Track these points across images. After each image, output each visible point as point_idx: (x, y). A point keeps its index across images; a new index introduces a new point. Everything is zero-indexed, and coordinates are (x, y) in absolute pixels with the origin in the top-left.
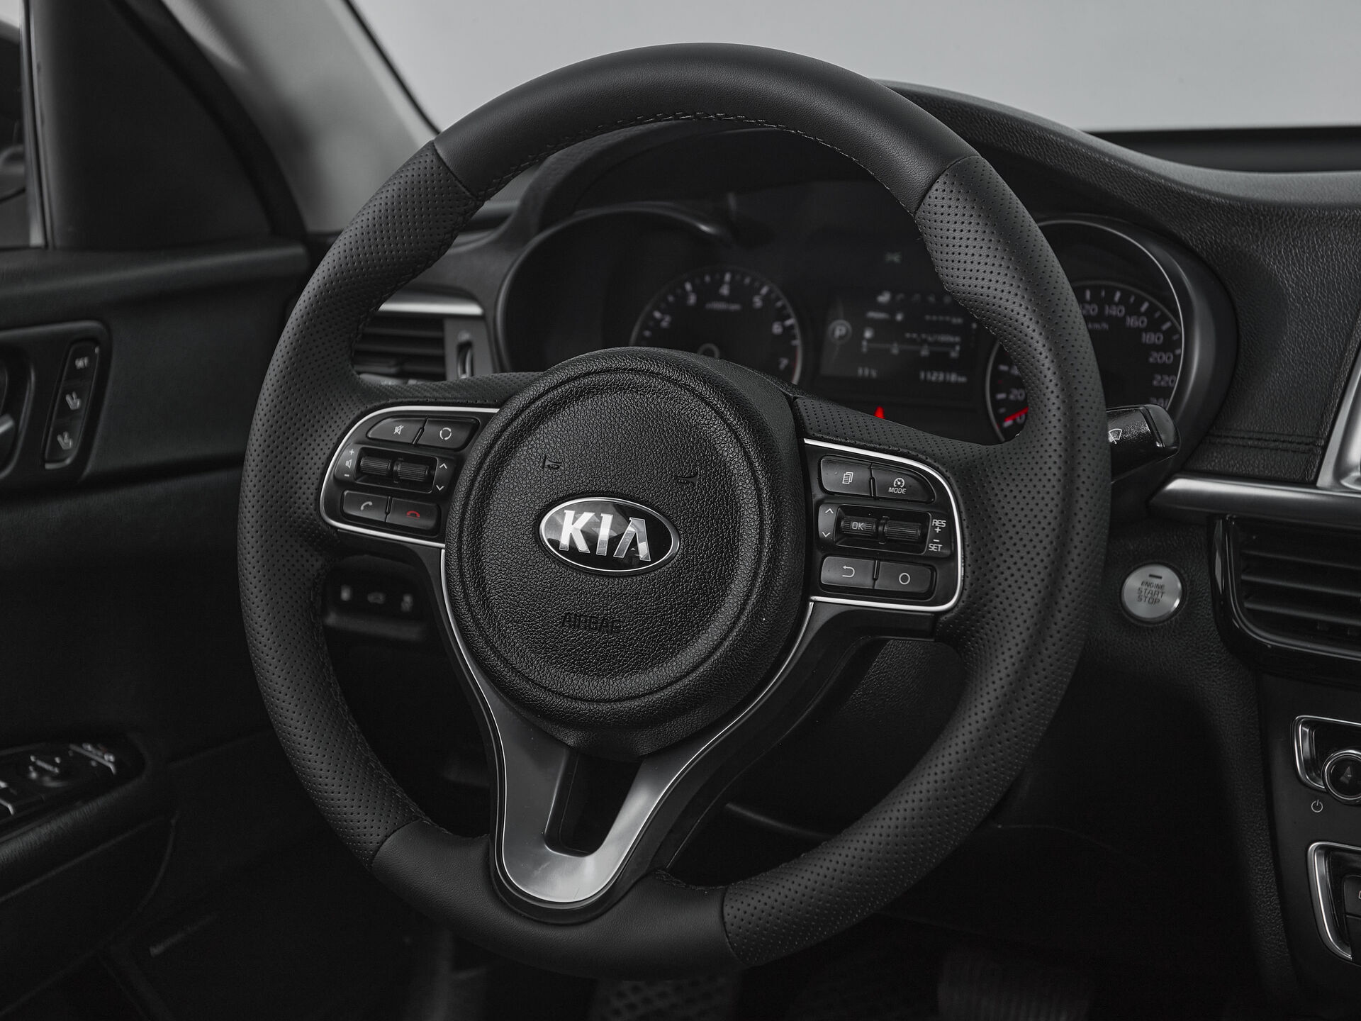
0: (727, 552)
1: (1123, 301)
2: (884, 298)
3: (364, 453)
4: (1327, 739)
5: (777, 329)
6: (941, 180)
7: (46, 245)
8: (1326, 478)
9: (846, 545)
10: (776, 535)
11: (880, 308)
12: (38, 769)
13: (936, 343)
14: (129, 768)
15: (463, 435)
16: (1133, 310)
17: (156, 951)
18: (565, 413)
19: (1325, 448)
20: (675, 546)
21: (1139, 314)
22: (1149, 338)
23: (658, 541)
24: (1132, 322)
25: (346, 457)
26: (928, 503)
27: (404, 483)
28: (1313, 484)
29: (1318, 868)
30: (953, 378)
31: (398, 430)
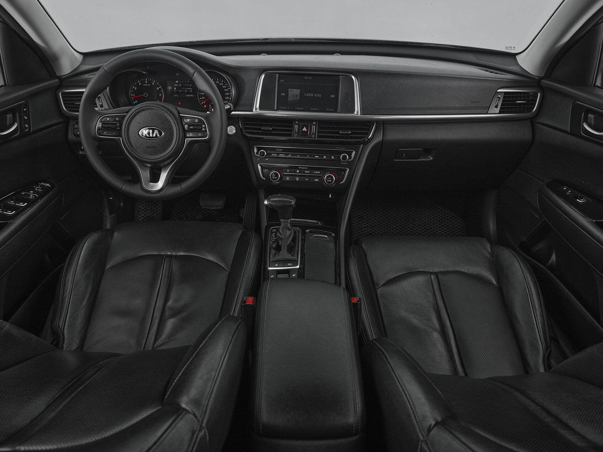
0: (172, 134)
1: (219, 80)
2: (177, 82)
3: (103, 124)
4: (259, 149)
5: (158, 89)
6: (196, 73)
7: (5, 85)
8: (254, 110)
9: (190, 131)
10: (179, 130)
11: (176, 84)
12: (37, 188)
13: (188, 90)
14: (53, 186)
15: (121, 119)
16: (220, 82)
17: (62, 218)
18: (140, 114)
19: (253, 105)
20: (163, 134)
21: (222, 83)
22: (224, 87)
23: (161, 134)
24: (220, 84)
25: (99, 125)
26: (201, 123)
27: (111, 128)
28: (252, 111)
29: (259, 167)
30: (192, 96)
31: (108, 119)
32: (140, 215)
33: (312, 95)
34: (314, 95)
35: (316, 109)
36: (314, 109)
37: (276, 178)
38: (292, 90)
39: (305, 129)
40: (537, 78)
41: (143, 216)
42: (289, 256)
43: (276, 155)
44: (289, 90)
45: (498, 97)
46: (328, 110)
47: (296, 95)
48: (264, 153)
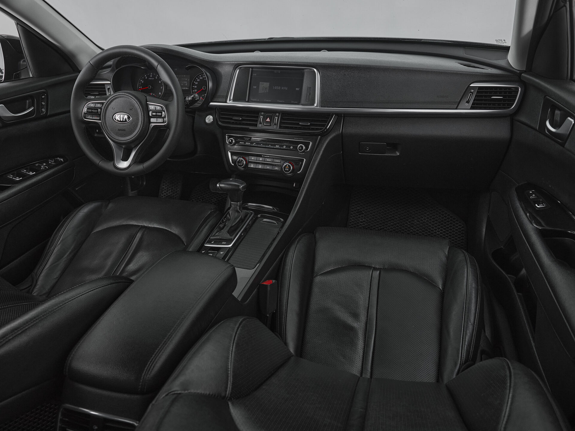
0: (138, 119)
3: (88, 109)
5: (160, 82)
6: (159, 65)
7: (33, 77)
8: (228, 101)
9: (154, 117)
10: (144, 116)
12: (50, 161)
14: (65, 162)
15: (102, 105)
17: (77, 189)
18: (114, 101)
19: (228, 96)
20: (131, 119)
23: (129, 118)
25: (85, 110)
26: (162, 110)
27: (94, 113)
28: (226, 102)
29: (230, 154)
31: (92, 105)
33: (279, 88)
34: (281, 88)
35: (282, 101)
36: (281, 101)
37: (242, 164)
38: (263, 83)
39: (268, 120)
40: (519, 72)
42: (228, 236)
43: (243, 143)
44: (260, 83)
45: (471, 92)
46: (292, 102)
47: (266, 88)
48: (232, 141)
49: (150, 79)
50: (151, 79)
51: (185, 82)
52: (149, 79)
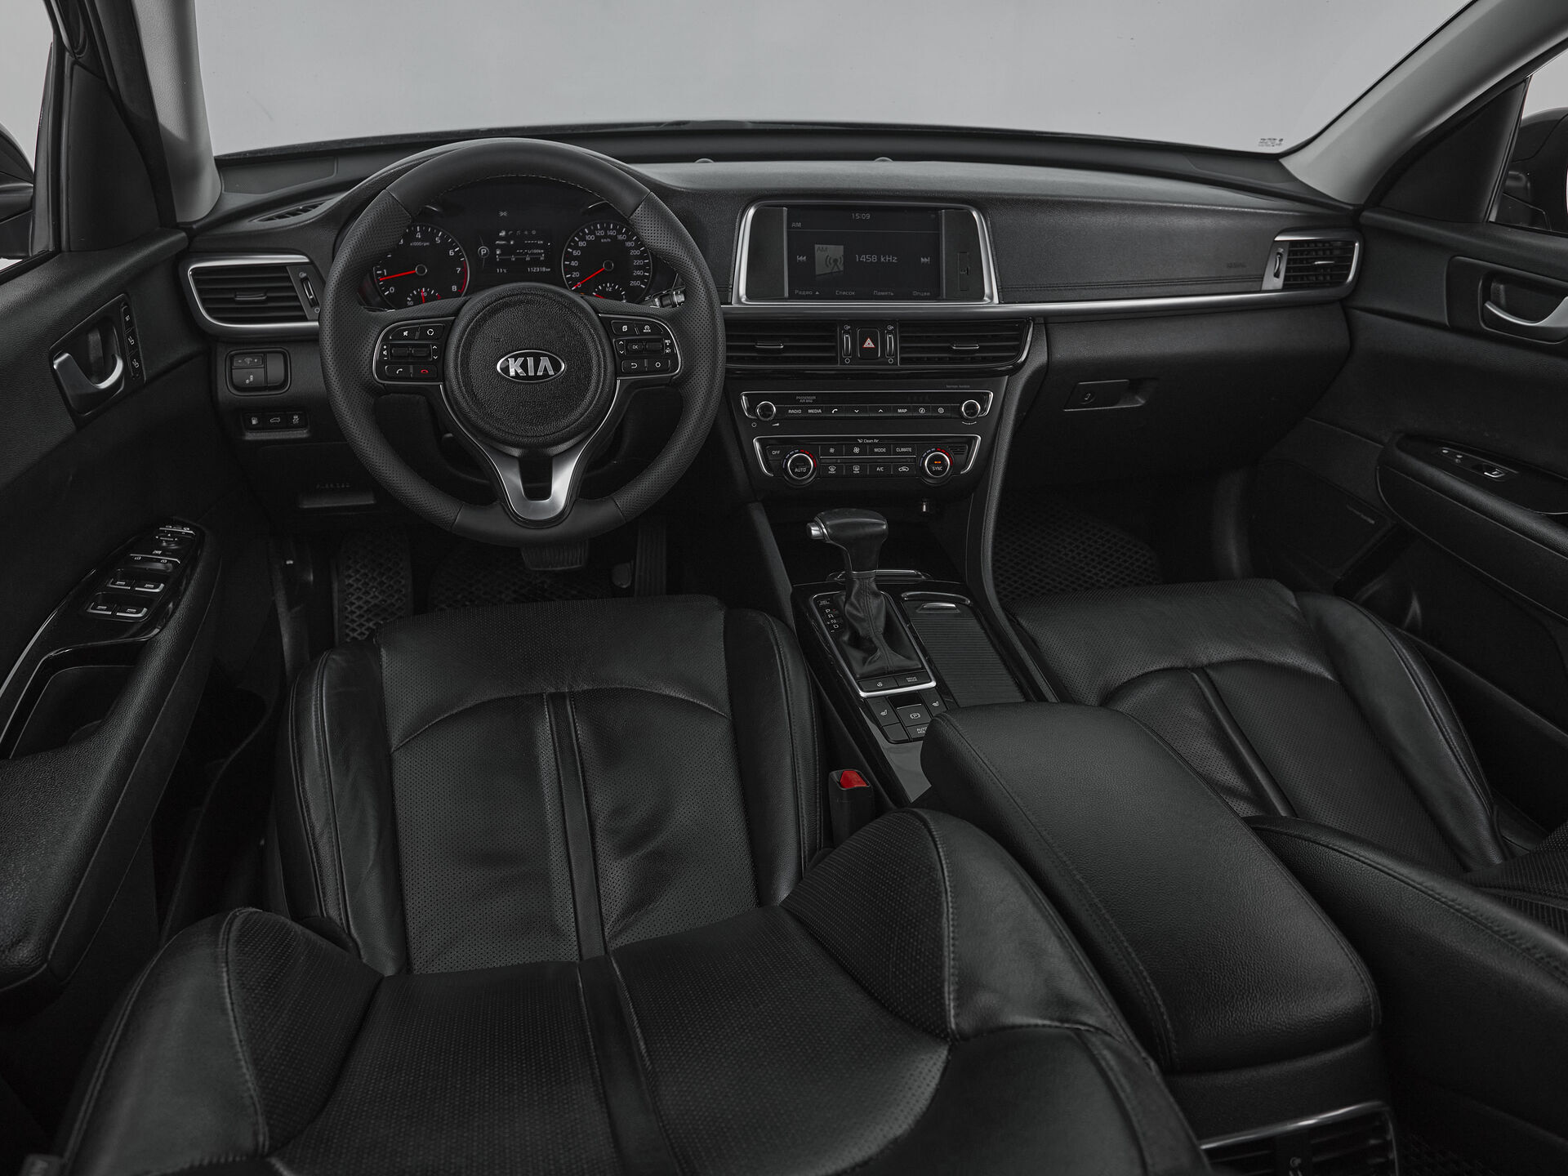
0: (586, 366)
1: (614, 228)
2: (503, 234)
3: (391, 347)
4: (753, 401)
5: (451, 253)
6: (642, 205)
8: (734, 301)
9: (631, 356)
10: (604, 355)
11: (502, 239)
13: (532, 254)
14: (203, 531)
15: (441, 331)
16: (619, 232)
18: (497, 316)
19: (732, 288)
20: (563, 366)
21: (623, 234)
22: (629, 244)
23: (556, 367)
24: (620, 237)
25: (382, 351)
26: (660, 334)
27: (416, 357)
28: (731, 304)
29: (757, 446)
30: (544, 269)
31: (405, 334)
32: (352, 604)
33: (874, 259)
34: (879, 259)
35: (886, 293)
36: (883, 294)
37: (804, 470)
38: (825, 246)
39: (869, 344)
40: (1351, 208)
41: (360, 607)
42: (896, 660)
43: (800, 411)
44: (817, 246)
45: (1278, 253)
46: (915, 293)
47: (836, 261)
48: (769, 408)
49: (416, 244)
50: (419, 244)
51: (535, 251)
52: (413, 246)
